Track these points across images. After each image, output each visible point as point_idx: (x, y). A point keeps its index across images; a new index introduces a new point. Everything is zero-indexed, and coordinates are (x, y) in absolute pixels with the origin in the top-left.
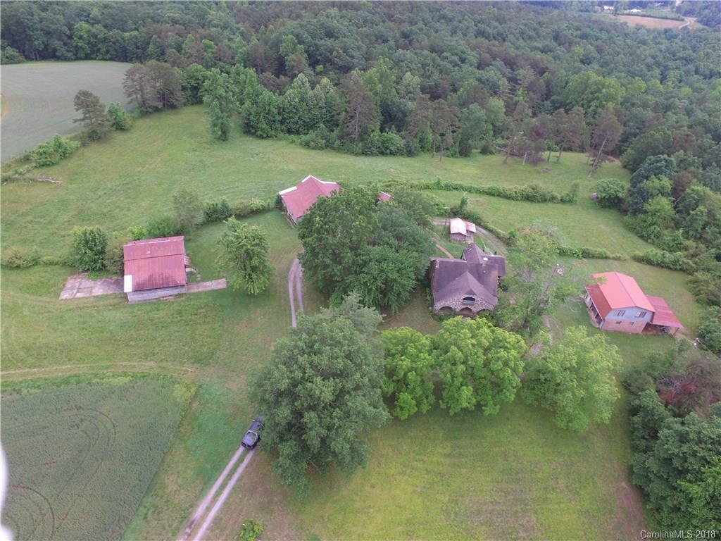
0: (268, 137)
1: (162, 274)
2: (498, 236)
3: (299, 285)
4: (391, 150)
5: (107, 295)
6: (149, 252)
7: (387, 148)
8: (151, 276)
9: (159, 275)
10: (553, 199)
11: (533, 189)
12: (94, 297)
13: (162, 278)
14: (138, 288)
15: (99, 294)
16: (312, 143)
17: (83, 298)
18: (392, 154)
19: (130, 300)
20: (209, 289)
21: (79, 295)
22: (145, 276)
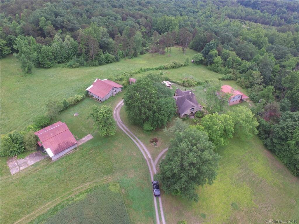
0: (51, 67)
1: (64, 142)
2: (178, 84)
3: (124, 126)
4: (110, 61)
5: (38, 163)
6: (52, 134)
7: (108, 60)
8: (59, 145)
9: (63, 143)
10: (182, 65)
11: (174, 63)
12: (31, 166)
13: (65, 144)
14: (56, 152)
15: (33, 163)
16: (74, 65)
17: (25, 169)
18: (111, 62)
19: (53, 160)
20: (86, 141)
21: (21, 168)
22: (56, 146)
